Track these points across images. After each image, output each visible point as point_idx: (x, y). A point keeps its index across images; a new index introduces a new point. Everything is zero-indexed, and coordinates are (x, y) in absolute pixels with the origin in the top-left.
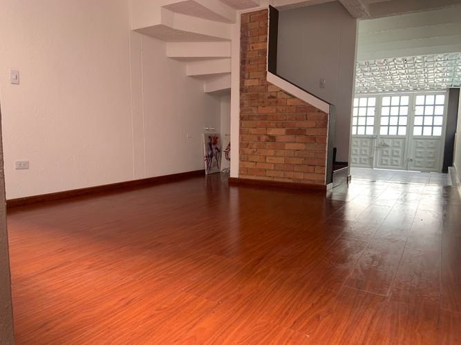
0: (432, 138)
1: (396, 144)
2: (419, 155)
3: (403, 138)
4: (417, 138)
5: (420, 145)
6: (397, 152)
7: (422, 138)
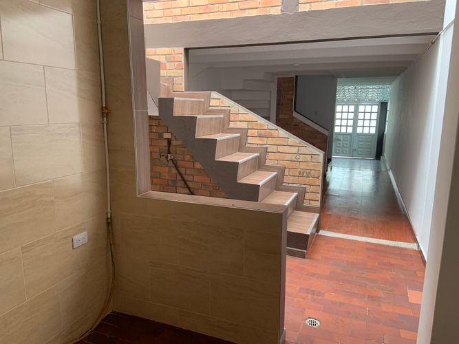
0: (369, 135)
1: (346, 139)
2: (361, 146)
3: (350, 134)
4: (359, 135)
5: (361, 140)
6: (346, 144)
7: (363, 134)
